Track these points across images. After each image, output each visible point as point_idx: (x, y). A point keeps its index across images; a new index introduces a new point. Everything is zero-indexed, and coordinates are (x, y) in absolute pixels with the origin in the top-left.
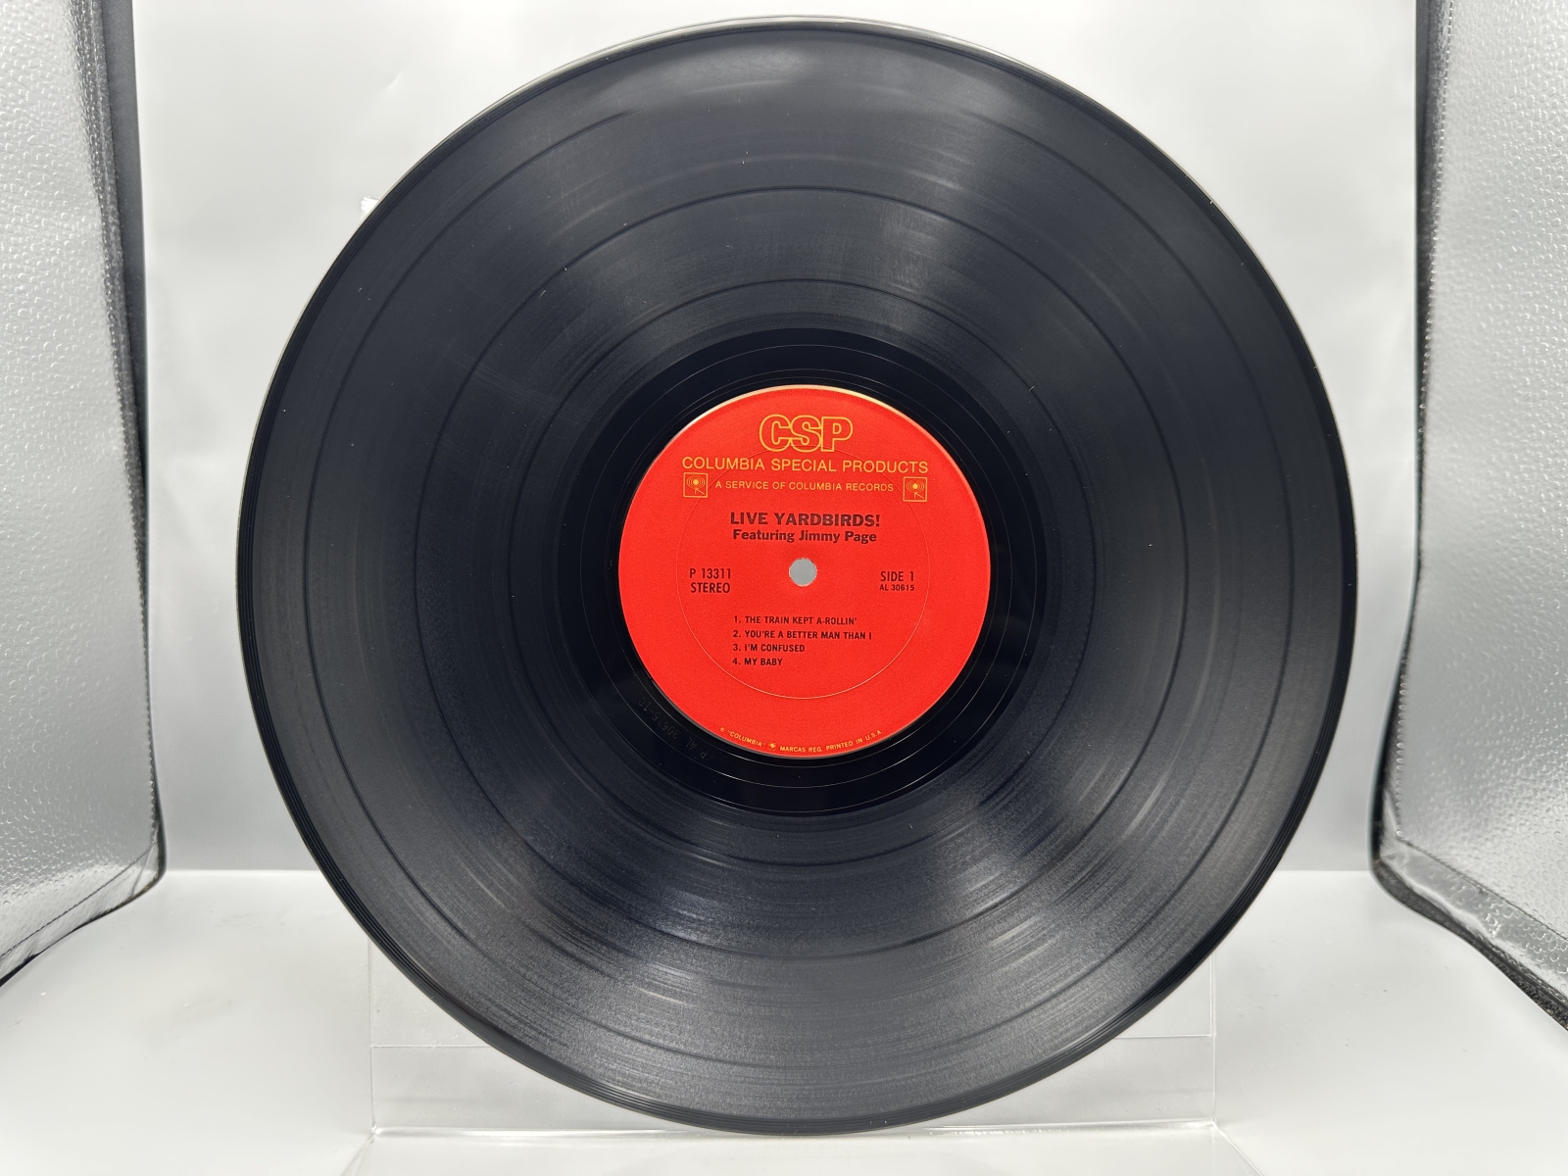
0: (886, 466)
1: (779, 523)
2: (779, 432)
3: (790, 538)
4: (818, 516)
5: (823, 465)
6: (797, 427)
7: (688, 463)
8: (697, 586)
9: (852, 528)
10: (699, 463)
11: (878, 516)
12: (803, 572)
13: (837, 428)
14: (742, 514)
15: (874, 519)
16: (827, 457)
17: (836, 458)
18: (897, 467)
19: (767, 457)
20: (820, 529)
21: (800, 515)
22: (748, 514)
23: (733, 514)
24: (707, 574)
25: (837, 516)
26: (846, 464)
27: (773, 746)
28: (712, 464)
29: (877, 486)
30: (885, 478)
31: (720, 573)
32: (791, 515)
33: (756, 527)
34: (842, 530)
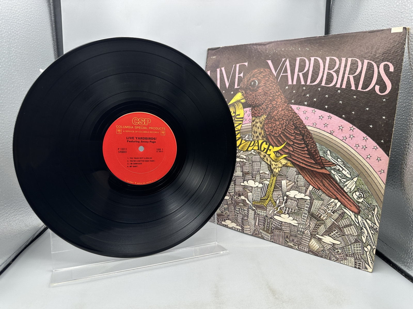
0: (157, 128)
1: (137, 139)
2: (136, 121)
3: (139, 142)
4: (144, 138)
5: (145, 128)
6: (140, 120)
7: (117, 127)
8: (120, 152)
9: (151, 140)
10: (120, 127)
11: (156, 138)
12: (141, 149)
13: (148, 121)
14: (129, 137)
15: (155, 138)
16: (146, 126)
17: (148, 127)
18: (160, 128)
19: (134, 126)
20: (145, 140)
21: (141, 138)
22: (130, 137)
23: (127, 137)
24: (122, 149)
25: (148, 138)
26: (150, 128)
27: (136, 183)
28: (122, 127)
29: (156, 132)
30: (157, 131)
31: (124, 149)
32: (139, 138)
33: (132, 140)
34: (149, 141)
